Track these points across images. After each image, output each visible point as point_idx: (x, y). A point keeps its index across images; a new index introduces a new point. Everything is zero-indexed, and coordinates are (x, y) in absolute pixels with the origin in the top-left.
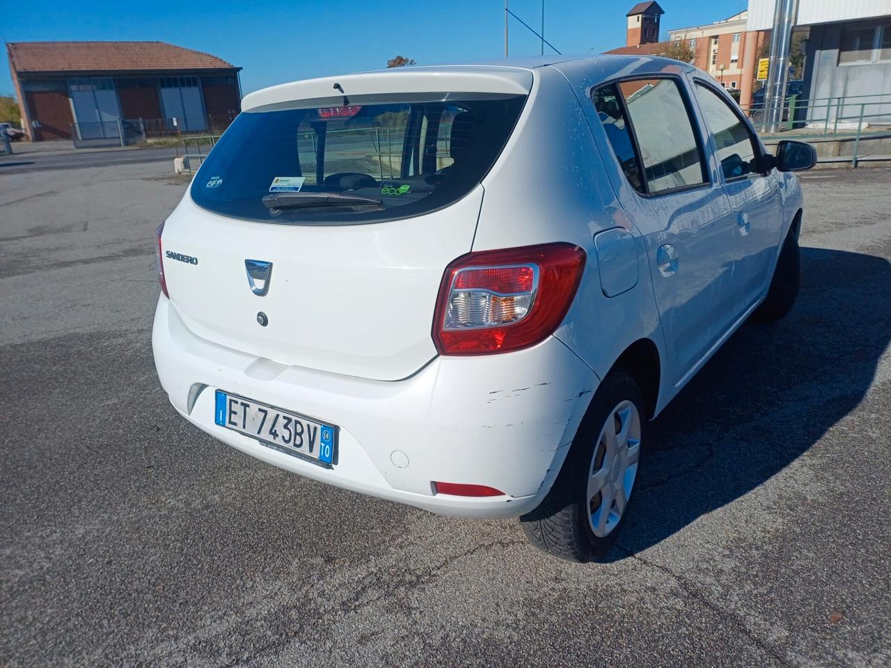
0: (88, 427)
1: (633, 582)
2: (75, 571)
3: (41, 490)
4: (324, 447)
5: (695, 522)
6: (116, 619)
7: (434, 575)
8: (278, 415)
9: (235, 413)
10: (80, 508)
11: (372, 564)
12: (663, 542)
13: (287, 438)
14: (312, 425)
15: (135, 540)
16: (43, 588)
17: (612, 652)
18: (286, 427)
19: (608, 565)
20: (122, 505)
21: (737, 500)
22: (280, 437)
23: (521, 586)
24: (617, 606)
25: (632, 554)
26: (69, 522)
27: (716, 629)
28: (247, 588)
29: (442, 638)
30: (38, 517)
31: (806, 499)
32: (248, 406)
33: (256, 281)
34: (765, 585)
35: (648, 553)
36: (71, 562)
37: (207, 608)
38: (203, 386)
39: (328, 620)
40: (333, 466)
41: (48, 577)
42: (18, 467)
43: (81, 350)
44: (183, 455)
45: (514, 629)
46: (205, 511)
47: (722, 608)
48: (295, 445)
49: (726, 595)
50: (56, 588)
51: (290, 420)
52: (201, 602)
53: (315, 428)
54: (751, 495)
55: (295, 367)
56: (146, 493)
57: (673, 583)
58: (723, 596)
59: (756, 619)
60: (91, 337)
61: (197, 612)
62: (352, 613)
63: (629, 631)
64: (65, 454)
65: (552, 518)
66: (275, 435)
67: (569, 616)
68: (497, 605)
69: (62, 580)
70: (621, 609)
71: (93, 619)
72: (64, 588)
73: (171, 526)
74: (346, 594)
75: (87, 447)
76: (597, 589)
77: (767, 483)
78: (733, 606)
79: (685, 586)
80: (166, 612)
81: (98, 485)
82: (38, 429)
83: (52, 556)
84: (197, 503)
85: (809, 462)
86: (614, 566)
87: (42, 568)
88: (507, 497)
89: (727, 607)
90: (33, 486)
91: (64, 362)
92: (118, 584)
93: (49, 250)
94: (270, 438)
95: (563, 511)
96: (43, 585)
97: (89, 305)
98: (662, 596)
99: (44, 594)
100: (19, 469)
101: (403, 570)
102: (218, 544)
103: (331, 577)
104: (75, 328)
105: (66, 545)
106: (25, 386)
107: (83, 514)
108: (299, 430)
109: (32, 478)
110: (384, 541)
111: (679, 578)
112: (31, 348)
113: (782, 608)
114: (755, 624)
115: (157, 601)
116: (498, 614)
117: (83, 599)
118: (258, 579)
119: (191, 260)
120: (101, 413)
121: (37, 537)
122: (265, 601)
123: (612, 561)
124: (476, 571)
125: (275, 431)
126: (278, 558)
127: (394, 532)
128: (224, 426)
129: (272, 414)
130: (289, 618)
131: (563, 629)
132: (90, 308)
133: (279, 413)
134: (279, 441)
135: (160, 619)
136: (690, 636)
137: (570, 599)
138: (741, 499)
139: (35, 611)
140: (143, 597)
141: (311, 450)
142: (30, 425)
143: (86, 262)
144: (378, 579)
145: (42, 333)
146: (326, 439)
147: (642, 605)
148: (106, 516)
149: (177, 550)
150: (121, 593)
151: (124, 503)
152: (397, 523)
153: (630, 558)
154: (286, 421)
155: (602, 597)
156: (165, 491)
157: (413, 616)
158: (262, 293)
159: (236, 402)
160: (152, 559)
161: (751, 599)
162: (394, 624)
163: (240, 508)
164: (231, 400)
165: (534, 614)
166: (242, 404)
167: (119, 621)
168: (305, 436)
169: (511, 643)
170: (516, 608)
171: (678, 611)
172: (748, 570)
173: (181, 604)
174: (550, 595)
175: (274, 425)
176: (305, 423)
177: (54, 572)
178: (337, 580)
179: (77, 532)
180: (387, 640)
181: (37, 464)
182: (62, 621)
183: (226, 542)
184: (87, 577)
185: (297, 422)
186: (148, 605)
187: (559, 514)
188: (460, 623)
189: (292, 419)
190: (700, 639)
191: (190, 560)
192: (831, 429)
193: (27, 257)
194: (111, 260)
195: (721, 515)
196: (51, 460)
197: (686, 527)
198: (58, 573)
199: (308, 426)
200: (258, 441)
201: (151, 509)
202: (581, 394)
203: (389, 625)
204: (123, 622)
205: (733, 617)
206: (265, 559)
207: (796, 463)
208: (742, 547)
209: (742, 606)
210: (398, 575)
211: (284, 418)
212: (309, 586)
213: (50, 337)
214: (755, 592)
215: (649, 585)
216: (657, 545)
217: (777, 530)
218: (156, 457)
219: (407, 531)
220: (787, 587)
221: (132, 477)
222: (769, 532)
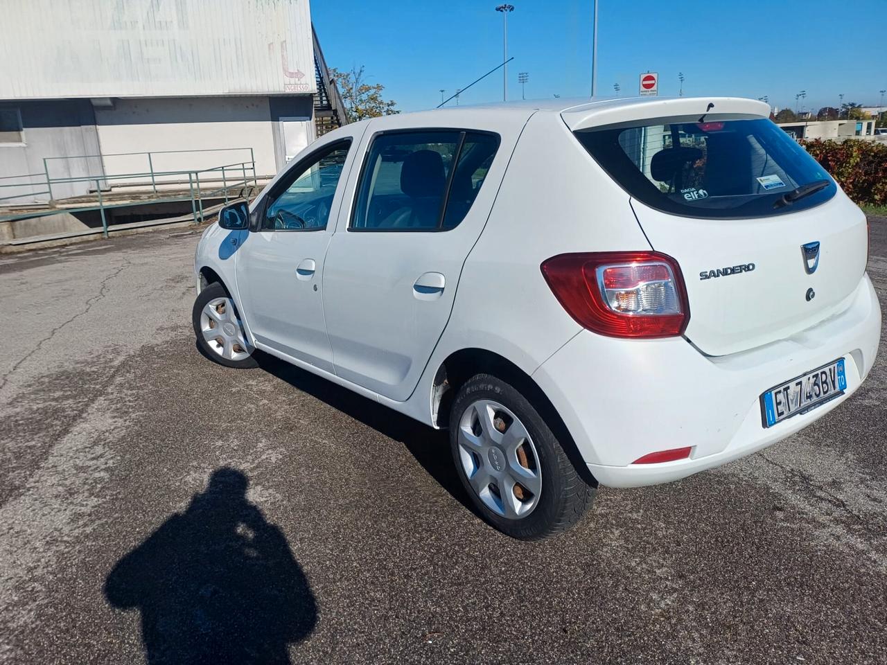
4: (841, 379)
8: (809, 378)
9: (780, 403)
13: (818, 392)
14: (832, 367)
18: (814, 384)
22: (814, 395)
32: (789, 387)
33: (810, 262)
40: (844, 391)
48: (825, 393)
51: (816, 376)
53: (834, 368)
66: (811, 396)
94: (808, 403)
108: (824, 379)
119: (747, 268)
125: (810, 393)
128: (775, 423)
129: (804, 381)
133: (808, 376)
134: (815, 399)
141: (834, 388)
146: (841, 371)
154: (815, 378)
159: (780, 392)
164: (776, 394)
166: (784, 389)
168: (829, 380)
176: (827, 369)
185: (822, 373)
189: (818, 374)
199: (830, 370)
200: (799, 414)
211: (813, 377)
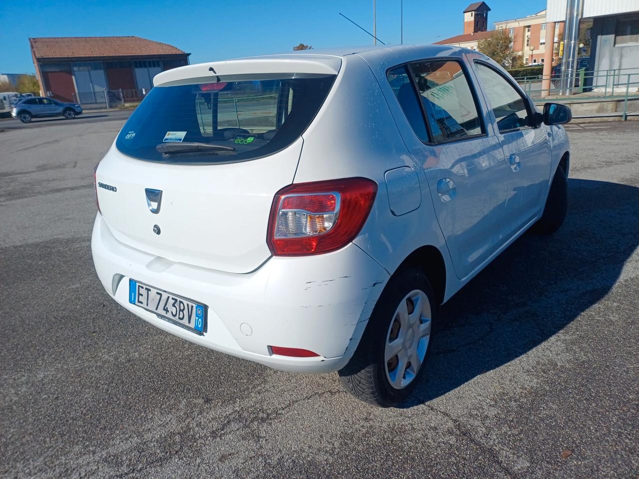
0: (57, 303)
1: (421, 423)
2: (33, 403)
3: (19, 346)
4: (198, 320)
5: (472, 380)
6: (56, 438)
7: (280, 414)
8: (169, 297)
9: (142, 295)
10: (43, 360)
11: (237, 405)
12: (447, 394)
13: (174, 314)
14: (190, 304)
15: (77, 383)
16: (10, 415)
17: (399, 474)
18: (174, 305)
19: (405, 410)
20: (72, 358)
21: (506, 365)
22: (170, 312)
23: (340, 423)
24: (407, 440)
25: (423, 402)
26: (34, 369)
27: (477, 459)
28: (148, 419)
29: (278, 459)
30: (14, 365)
31: (556, 365)
32: (150, 290)
33: (152, 203)
34: (517, 428)
35: (435, 402)
36: (31, 397)
37: (118, 432)
38: (122, 277)
39: (201, 443)
40: (204, 333)
41: (14, 407)
42: (6, 330)
43: (60, 250)
44: (118, 324)
45: (331, 454)
46: (127, 364)
47: (483, 444)
48: (179, 318)
49: (487, 435)
50: (19, 415)
51: (176, 300)
52: (115, 428)
53: (192, 306)
54: (517, 361)
55: (180, 263)
56: (89, 350)
57: (450, 424)
58: (486, 435)
59: (508, 453)
60: (68, 242)
61: (111, 435)
62: (218, 439)
63: (413, 459)
64: (39, 322)
65: (359, 374)
66: (167, 311)
67: (371, 446)
68: (321, 436)
69: (24, 409)
70: (409, 442)
71: (40, 437)
72: (24, 415)
73: (103, 373)
74: (216, 425)
75: (55, 317)
76: (394, 427)
77: (530, 353)
78: (491, 443)
79: (458, 427)
80: (90, 434)
81: (58, 343)
82: (23, 304)
83: (20, 392)
84: (122, 359)
85: (563, 337)
86: (409, 411)
87: (11, 401)
88: (321, 358)
89: (487, 444)
90: (14, 344)
91: (47, 258)
92: (61, 413)
93: (48, 181)
94: (163, 313)
95: (366, 369)
96: (11, 412)
97: (69, 219)
98: (440, 434)
99: (10, 418)
100: (6, 332)
101: (258, 410)
102: (133, 387)
103: (207, 413)
104: (58, 235)
105: (30, 385)
106: (19, 275)
107: (44, 364)
108: (182, 308)
109: (14, 338)
110: (248, 388)
111: (455, 421)
112: (27, 249)
113: (528, 445)
114: (506, 457)
115: (85, 426)
116: (321, 443)
117: (35, 423)
118: (156, 413)
119: (113, 189)
120: (67, 294)
121: (11, 379)
122: (159, 428)
123: (408, 407)
124: (310, 412)
125: (167, 308)
126: (172, 398)
127: (256, 382)
128: (134, 304)
129: (165, 296)
130: (174, 441)
131: (366, 456)
132: (70, 221)
133: (169, 295)
134: (169, 315)
135: (85, 438)
136: (456, 464)
137: (374, 434)
138: (509, 364)
139: (3, 430)
140: (76, 423)
141: (189, 322)
142: (19, 302)
143: (72, 189)
144: (240, 416)
145: (36, 238)
146: (199, 314)
147: (425, 440)
148: (60, 366)
149: (104, 391)
150: (61, 420)
151: (73, 356)
152: (259, 375)
153: (421, 405)
154: (174, 301)
155: (397, 433)
156: (102, 349)
157: (261, 442)
158: (156, 211)
159: (142, 288)
160: (86, 396)
161: (505, 438)
162: (246, 448)
163: (152, 363)
164: (139, 286)
165: (346, 444)
166: (146, 289)
167: (57, 439)
168: (186, 312)
169: (327, 464)
170: (334, 439)
171: (451, 445)
172: (507, 416)
173: (101, 428)
174: (360, 430)
175: (166, 304)
176: (185, 302)
177: (19, 404)
178: (211, 416)
179: (38, 376)
180: (240, 459)
181: (19, 328)
182: (19, 438)
183: (138, 386)
184: (40, 408)
185: (181, 302)
186: (79, 429)
187: (363, 371)
188: (293, 449)
189: (177, 300)
190: (463, 467)
191: (112, 397)
192: (582, 314)
193: (34, 185)
194: (89, 188)
195: (492, 375)
196: (29, 325)
197: (466, 383)
198: (22, 405)
199: (188, 305)
200: (156, 315)
201: (91, 361)
202: (374, 285)
203: (242, 449)
204: (60, 440)
205: (491, 450)
206: (164, 399)
207: (553, 339)
208: (505, 400)
209: (499, 443)
210: (254, 413)
211: (173, 299)
212: (191, 419)
213: (41, 241)
214: (509, 433)
215: (432, 425)
216: (442, 396)
217: (532, 388)
218: (99, 325)
219: (265, 381)
220: (533, 430)
221: (82, 339)
222: (526, 389)
